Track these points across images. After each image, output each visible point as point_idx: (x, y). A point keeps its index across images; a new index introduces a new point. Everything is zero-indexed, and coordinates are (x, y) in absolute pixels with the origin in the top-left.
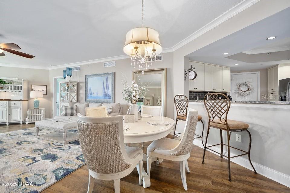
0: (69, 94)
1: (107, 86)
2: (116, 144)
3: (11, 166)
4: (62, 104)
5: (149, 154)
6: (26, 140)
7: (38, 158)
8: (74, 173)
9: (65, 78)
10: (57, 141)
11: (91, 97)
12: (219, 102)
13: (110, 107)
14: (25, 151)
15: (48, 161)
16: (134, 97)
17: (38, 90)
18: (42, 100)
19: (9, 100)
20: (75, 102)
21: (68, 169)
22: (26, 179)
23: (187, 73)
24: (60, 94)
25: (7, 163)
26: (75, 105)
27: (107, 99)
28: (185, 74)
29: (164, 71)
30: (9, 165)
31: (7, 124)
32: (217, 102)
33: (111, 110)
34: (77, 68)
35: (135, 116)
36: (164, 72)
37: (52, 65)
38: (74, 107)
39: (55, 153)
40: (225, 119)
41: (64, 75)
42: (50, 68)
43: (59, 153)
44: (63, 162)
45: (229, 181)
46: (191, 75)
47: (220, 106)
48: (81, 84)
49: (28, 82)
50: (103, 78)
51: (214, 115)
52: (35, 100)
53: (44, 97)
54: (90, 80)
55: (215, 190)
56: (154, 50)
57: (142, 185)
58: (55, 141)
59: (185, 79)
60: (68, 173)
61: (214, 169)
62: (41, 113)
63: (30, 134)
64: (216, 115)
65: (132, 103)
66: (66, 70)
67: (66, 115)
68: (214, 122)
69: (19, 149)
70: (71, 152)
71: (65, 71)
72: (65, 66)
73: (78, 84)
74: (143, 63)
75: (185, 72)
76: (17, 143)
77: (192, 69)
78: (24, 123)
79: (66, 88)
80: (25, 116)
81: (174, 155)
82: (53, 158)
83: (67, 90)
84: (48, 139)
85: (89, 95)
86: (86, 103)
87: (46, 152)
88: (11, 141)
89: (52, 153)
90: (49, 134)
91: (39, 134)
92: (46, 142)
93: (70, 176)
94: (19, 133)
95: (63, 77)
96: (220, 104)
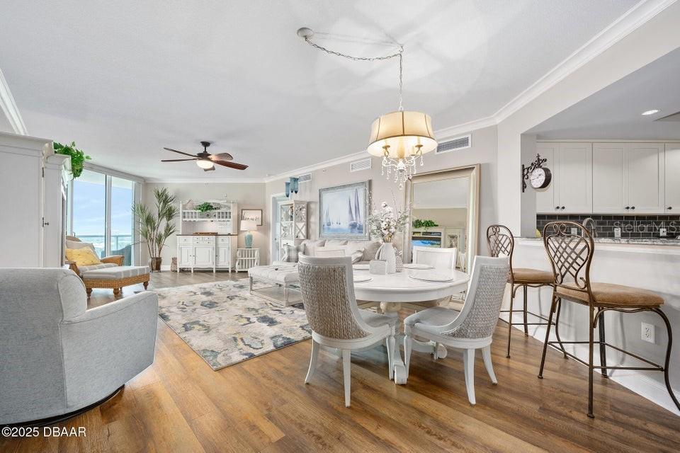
0: (293, 224)
1: (357, 208)
2: (344, 297)
3: (224, 323)
4: (284, 242)
5: (407, 330)
6: (237, 294)
7: (253, 319)
8: (297, 345)
9: (288, 196)
10: (276, 300)
11: (329, 229)
12: (571, 241)
13: (361, 249)
14: (237, 308)
15: (265, 325)
16: (385, 229)
17: (250, 218)
18: (256, 235)
19: (216, 234)
20: (302, 237)
21: (289, 339)
22: (242, 339)
23: (528, 172)
24: (281, 225)
25: (220, 319)
26: (303, 243)
27: (356, 233)
28: (523, 176)
29: (474, 171)
30: (223, 321)
31: (214, 271)
32: (567, 240)
33: (360, 255)
34: (307, 177)
35: (386, 263)
36: (474, 173)
37: (269, 175)
38: (302, 247)
39: (274, 317)
40: (585, 279)
41: (287, 191)
42: (267, 180)
43: (278, 317)
44: (283, 329)
45: (589, 416)
46: (537, 178)
47: (573, 250)
48: (312, 206)
49: (239, 205)
50: (350, 193)
51: (563, 270)
52: (247, 234)
53: (258, 230)
54: (327, 197)
55: (540, 419)
56: (420, 146)
57: (393, 380)
58: (273, 300)
59: (524, 186)
60: (289, 343)
61: (562, 391)
62: (254, 256)
63: (241, 287)
64: (567, 270)
65: (384, 241)
66: (289, 182)
67: (289, 260)
68: (564, 287)
69: (231, 305)
70: (294, 317)
71: (288, 184)
72: (287, 176)
73: (308, 204)
74: (401, 171)
75: (523, 170)
76: (228, 297)
77: (539, 163)
78: (233, 271)
79: (290, 213)
80: (235, 259)
81: (449, 335)
82: (272, 322)
83: (291, 217)
84: (265, 297)
85: (326, 226)
86: (320, 241)
87: (262, 313)
88: (221, 294)
89: (269, 316)
90: (266, 289)
91: (254, 288)
92: (261, 300)
93: (291, 347)
94: (229, 283)
95: (284, 194)
96: (572, 245)
